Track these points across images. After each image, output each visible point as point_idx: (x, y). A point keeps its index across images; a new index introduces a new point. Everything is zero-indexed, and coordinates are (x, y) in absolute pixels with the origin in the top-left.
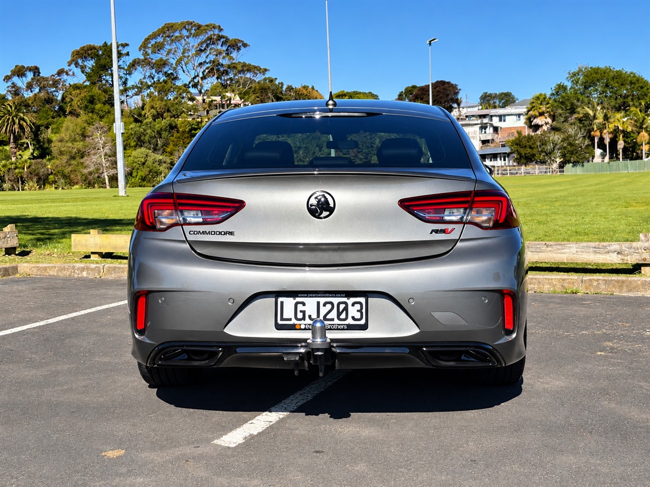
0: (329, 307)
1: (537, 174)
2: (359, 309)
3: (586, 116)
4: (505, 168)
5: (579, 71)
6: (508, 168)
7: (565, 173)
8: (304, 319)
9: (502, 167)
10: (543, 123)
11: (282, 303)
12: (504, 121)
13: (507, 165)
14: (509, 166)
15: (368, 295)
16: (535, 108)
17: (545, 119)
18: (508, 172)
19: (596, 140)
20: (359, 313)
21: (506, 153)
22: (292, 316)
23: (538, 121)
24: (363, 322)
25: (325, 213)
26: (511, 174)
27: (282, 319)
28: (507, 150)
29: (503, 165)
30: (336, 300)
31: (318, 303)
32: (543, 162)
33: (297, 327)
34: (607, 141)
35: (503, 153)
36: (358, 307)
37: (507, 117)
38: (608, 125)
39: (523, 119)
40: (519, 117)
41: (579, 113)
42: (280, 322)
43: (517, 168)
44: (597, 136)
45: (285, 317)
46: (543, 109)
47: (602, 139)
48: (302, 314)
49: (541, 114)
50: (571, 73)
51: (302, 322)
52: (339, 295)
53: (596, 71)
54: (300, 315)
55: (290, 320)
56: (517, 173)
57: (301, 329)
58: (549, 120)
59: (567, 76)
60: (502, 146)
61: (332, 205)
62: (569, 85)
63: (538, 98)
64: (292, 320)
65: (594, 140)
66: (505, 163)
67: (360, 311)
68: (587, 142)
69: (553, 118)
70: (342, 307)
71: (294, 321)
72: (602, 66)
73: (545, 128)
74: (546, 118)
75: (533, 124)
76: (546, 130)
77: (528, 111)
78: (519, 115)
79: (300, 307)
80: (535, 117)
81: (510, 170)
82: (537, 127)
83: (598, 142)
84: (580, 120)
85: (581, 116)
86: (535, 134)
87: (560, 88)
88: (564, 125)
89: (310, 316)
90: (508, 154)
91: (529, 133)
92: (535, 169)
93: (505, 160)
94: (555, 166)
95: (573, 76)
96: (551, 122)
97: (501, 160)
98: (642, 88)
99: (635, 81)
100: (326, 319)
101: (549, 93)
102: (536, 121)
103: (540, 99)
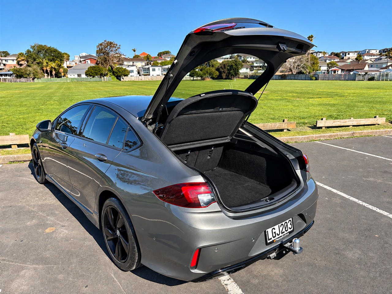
0: (282, 227)
1: (24, 82)
3: (41, 62)
5: (35, 46)
7: (35, 82)
9: (10, 79)
13: (12, 78)
16: (20, 58)
18: (13, 81)
22: (272, 237)
23: (22, 62)
24: (292, 229)
27: (269, 240)
28: (11, 72)
30: (284, 223)
32: (26, 78)
34: (49, 71)
35: (10, 74)
36: (290, 222)
37: (8, 61)
38: (48, 66)
39: (15, 62)
42: (268, 242)
43: (16, 79)
44: (45, 69)
45: (269, 238)
46: (23, 58)
47: (47, 71)
51: (275, 238)
53: (41, 46)
54: (274, 235)
55: (271, 239)
56: (16, 81)
57: (275, 242)
59: (30, 47)
62: (32, 50)
67: (291, 224)
68: (42, 71)
69: (28, 62)
71: (273, 239)
72: (43, 45)
73: (25, 65)
74: (24, 62)
77: (17, 59)
78: (13, 60)
79: (273, 231)
80: (20, 61)
82: (21, 65)
83: (45, 72)
84: (38, 63)
85: (38, 62)
86: (21, 67)
87: (29, 51)
88: (32, 65)
89: (277, 234)
90: (12, 74)
91: (18, 67)
92: (23, 80)
93: (10, 76)
94: (31, 79)
95: (33, 47)
96: (26, 63)
97: (9, 76)
98: (58, 54)
99: (55, 51)
100: (282, 233)
101: (24, 53)
102: (20, 63)
103: (21, 54)
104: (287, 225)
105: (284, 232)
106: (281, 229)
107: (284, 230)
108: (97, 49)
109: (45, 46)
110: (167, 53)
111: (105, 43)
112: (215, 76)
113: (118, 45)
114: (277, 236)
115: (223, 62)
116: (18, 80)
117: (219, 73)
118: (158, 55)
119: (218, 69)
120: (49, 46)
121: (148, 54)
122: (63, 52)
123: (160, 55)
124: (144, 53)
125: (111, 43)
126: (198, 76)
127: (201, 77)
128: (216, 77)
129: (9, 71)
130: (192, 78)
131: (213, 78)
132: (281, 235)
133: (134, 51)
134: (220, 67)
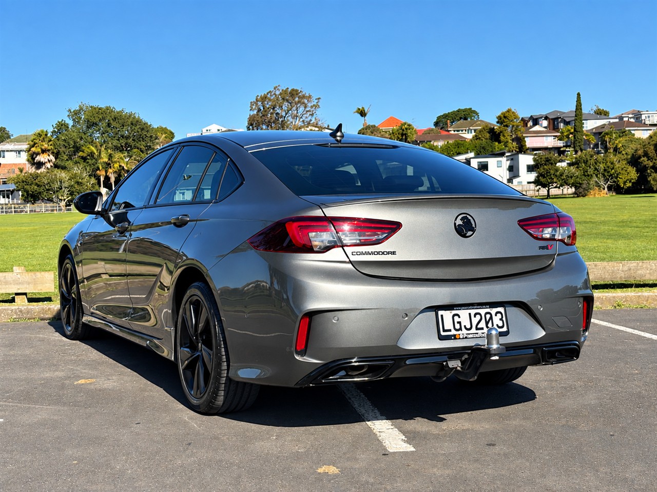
0: (478, 317)
1: (44, 212)
2: (500, 317)
3: (92, 154)
4: (9, 205)
5: (80, 110)
6: (13, 206)
7: (72, 211)
8: (460, 329)
9: (6, 204)
10: (46, 160)
11: (442, 316)
12: (4, 157)
13: (11, 203)
14: (14, 204)
15: (505, 305)
16: (37, 145)
17: (48, 157)
18: (13, 210)
19: (102, 179)
20: (501, 322)
21: (9, 190)
22: (452, 328)
23: (42, 158)
24: (505, 329)
25: (470, 233)
26: (15, 212)
27: (444, 331)
28: (12, 187)
29: (7, 202)
30: (483, 311)
31: (470, 314)
32: (50, 200)
33: (457, 337)
34: (113, 180)
35: (7, 191)
36: (499, 316)
37: (6, 153)
38: (113, 165)
39: (24, 156)
40: (19, 153)
41: (83, 152)
42: (443, 333)
43: (22, 206)
44: (103, 175)
45: (446, 328)
46: (45, 146)
47: (107, 178)
48: (459, 324)
49: (43, 151)
50: (72, 111)
51: (460, 332)
52: (484, 307)
53: (98, 111)
54: (457, 326)
55: (450, 330)
56: (21, 212)
57: (460, 338)
58: (52, 158)
59: (68, 113)
60: (3, 184)
61: (474, 226)
62: (70, 123)
63: (40, 135)
64: (452, 330)
65: (100, 179)
66: (9, 202)
67: (501, 319)
68: (93, 181)
69: (57, 155)
70: (488, 316)
71: (453, 332)
72: (103, 106)
73: (48, 165)
74: (49, 155)
75: (35, 161)
76: (49, 167)
77: (30, 148)
78: (19, 152)
79: (456, 318)
80: (38, 154)
81: (15, 208)
82: (39, 165)
83: (103, 181)
84: (84, 159)
85: (85, 155)
86: (39, 171)
87: (62, 126)
88: (69, 164)
89: (465, 326)
90: (12, 192)
91: (32, 170)
92: (41, 206)
93: (8, 197)
94: (63, 204)
95: (75, 115)
96: (54, 160)
97: (4, 197)
98: (143, 129)
99: (136, 122)
100: (477, 329)
101: (50, 130)
102: (38, 158)
103: (42, 136)
104: (491, 318)
105: (482, 329)
106: (475, 321)
107: (482, 324)
108: (252, 113)
109: (107, 108)
110: (465, 116)
111: (278, 93)
112: (625, 183)
113: (314, 97)
114: (464, 331)
115: (651, 137)
116: (29, 207)
117: (637, 171)
118: (436, 124)
119: (634, 161)
120: (118, 109)
121: (404, 121)
122: (155, 126)
123: (442, 123)
124: (391, 121)
125: (294, 93)
126: (565, 183)
127: (577, 186)
128: (629, 184)
129: (4, 183)
130: (544, 191)
131: (617, 189)
132: (474, 330)
133: (363, 113)
134: (640, 152)
